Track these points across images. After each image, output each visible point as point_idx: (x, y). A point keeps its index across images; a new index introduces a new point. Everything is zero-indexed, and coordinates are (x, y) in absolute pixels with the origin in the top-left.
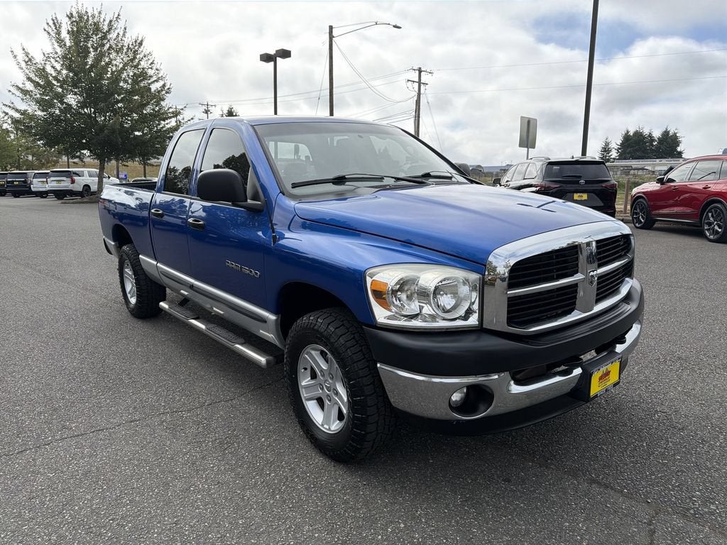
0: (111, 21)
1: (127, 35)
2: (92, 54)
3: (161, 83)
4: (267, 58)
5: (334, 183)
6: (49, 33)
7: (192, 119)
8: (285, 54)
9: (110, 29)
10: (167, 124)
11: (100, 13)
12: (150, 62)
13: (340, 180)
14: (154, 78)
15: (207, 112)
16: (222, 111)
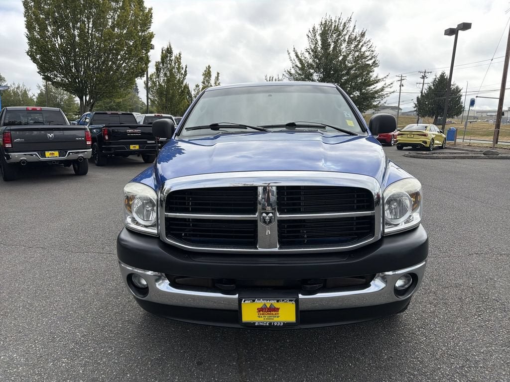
0: (345, 23)
1: (355, 31)
2: (332, 46)
3: (373, 60)
4: (451, 32)
5: (213, 129)
6: (309, 37)
7: (392, 84)
8: (466, 26)
9: (344, 29)
10: (374, 88)
11: (339, 19)
12: (368, 47)
13: (215, 127)
14: (370, 58)
15: (423, 77)
16: (436, 76)
